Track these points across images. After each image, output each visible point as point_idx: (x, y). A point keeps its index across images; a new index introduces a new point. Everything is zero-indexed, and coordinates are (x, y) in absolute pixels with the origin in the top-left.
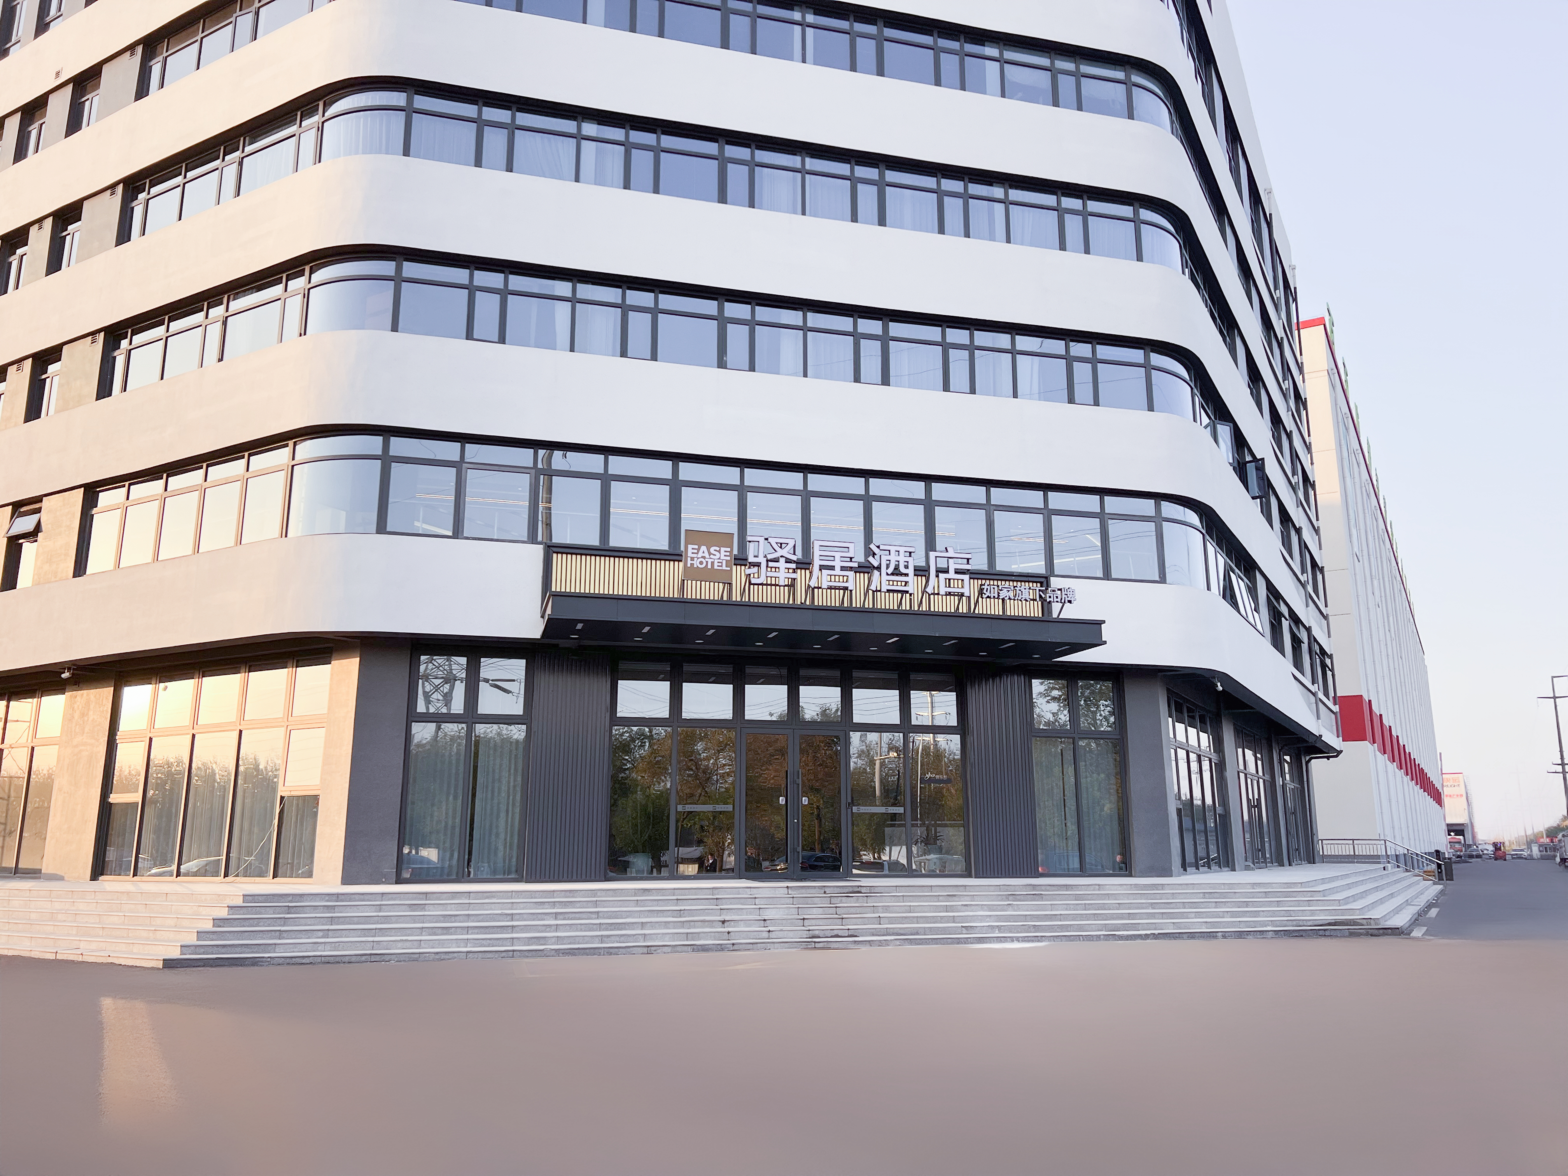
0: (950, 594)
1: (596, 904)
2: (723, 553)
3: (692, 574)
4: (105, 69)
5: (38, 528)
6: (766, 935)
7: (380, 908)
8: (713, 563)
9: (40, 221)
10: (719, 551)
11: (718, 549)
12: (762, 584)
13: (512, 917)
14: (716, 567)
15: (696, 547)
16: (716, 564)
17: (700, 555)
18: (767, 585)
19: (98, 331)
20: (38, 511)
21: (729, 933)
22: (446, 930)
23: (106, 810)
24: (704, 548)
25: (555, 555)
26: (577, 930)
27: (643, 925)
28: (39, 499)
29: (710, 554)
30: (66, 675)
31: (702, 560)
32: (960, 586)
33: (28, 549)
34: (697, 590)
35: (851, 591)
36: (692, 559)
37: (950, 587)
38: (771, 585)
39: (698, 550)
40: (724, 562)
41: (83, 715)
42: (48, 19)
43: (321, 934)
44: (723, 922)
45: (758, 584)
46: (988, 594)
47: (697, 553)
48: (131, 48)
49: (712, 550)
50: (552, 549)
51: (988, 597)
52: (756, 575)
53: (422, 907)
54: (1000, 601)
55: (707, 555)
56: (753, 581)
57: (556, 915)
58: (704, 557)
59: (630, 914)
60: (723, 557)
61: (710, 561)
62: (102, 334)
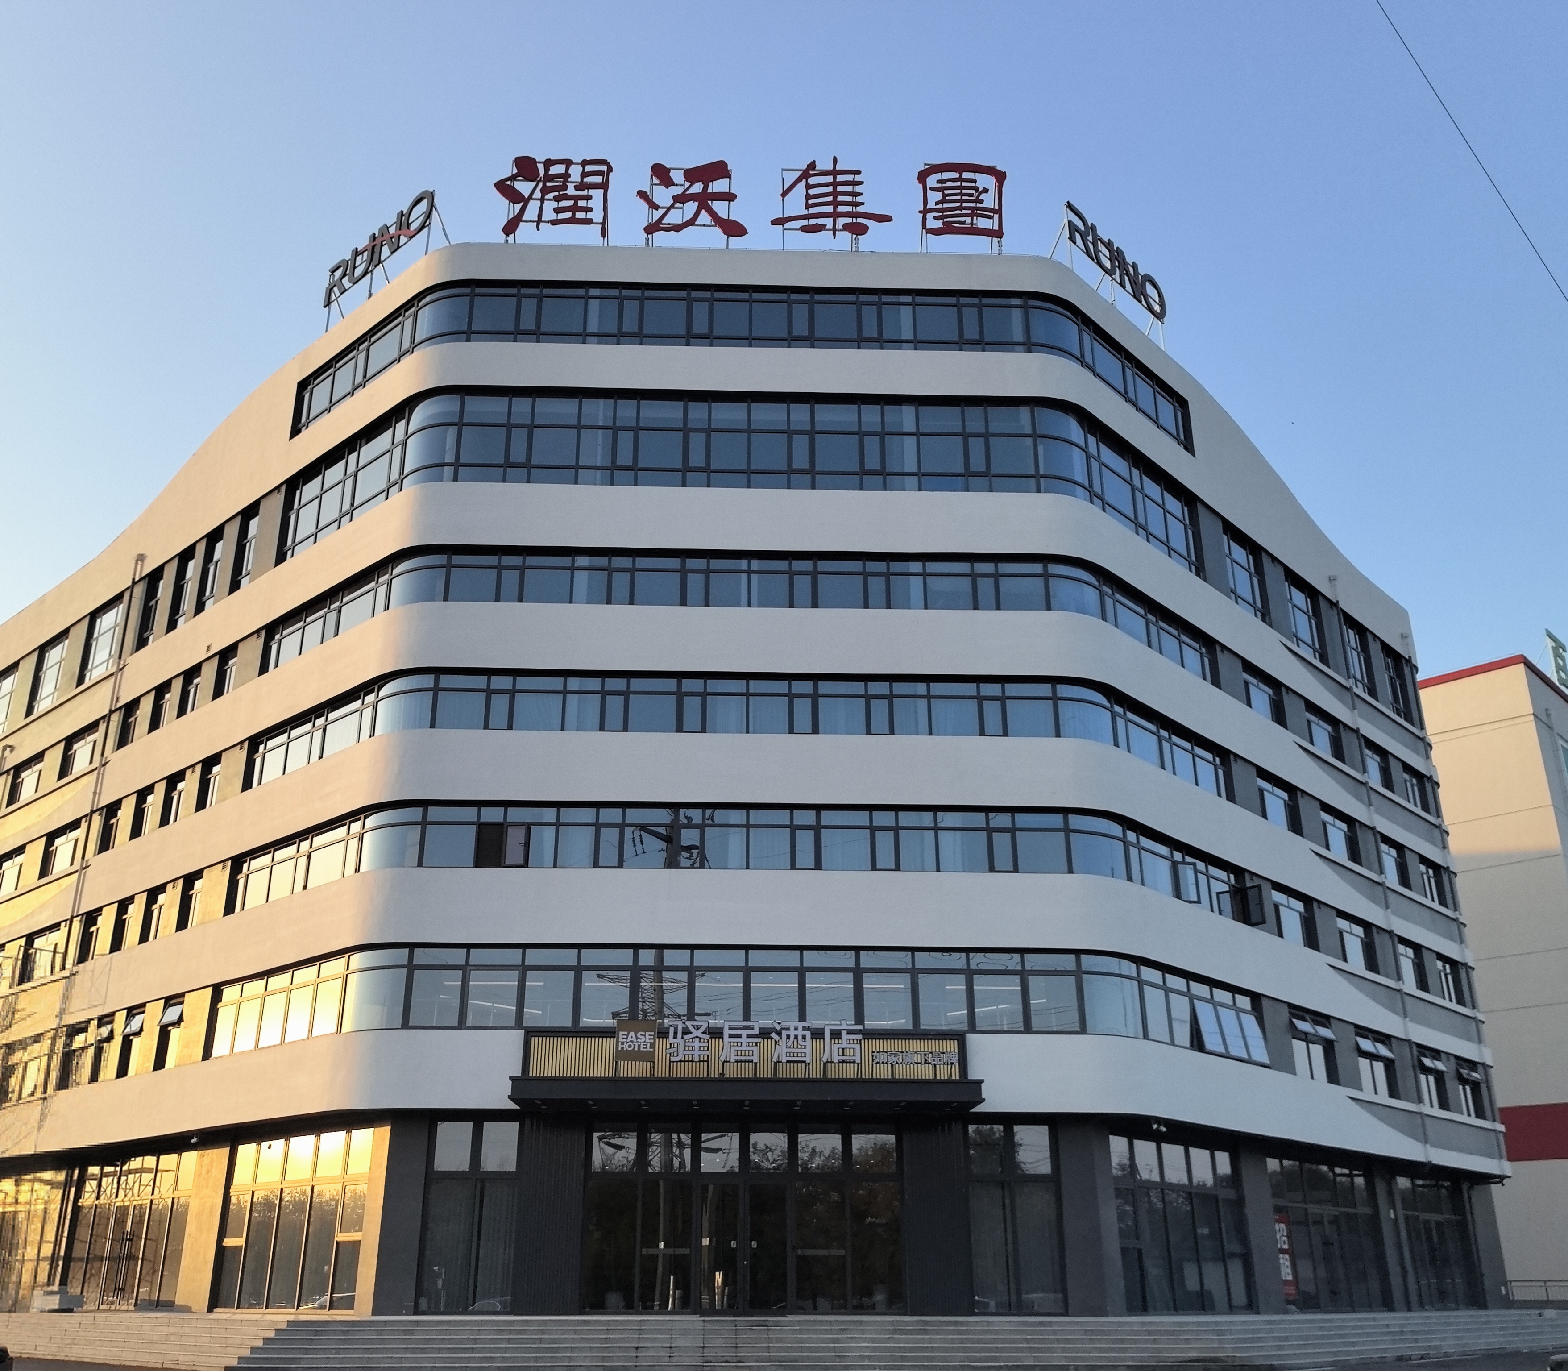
0: (843, 1062)
1: (543, 1332)
2: (647, 1037)
3: (621, 1055)
4: (240, 645)
5: (181, 1019)
6: (667, 1359)
7: (380, 1332)
8: (639, 1046)
9: (193, 766)
10: (645, 1036)
11: (643, 1033)
12: (681, 1061)
13: (475, 1341)
14: (642, 1049)
15: (626, 1033)
16: (642, 1047)
17: (629, 1040)
18: (685, 1061)
19: (228, 860)
20: (182, 1003)
21: (637, 1357)
22: (423, 1351)
23: (221, 1250)
24: (632, 1034)
25: (533, 1038)
26: (521, 1353)
27: (572, 1349)
28: (182, 995)
29: (637, 1038)
30: (194, 1141)
31: (631, 1043)
32: (852, 1054)
33: (175, 1033)
34: (628, 1070)
35: (756, 1063)
36: (623, 1043)
37: (843, 1055)
38: (688, 1061)
39: (628, 1036)
40: (649, 1044)
41: (208, 1172)
42: (204, 599)
43: (334, 1352)
44: (637, 1348)
45: (677, 1062)
46: (877, 1060)
47: (627, 1038)
48: (258, 632)
49: (639, 1035)
50: (531, 1034)
51: (878, 1063)
52: (675, 1055)
53: (411, 1332)
54: (890, 1066)
55: (634, 1039)
56: (673, 1059)
57: (509, 1341)
58: (632, 1041)
59: (565, 1341)
60: (648, 1040)
61: (637, 1044)
62: (230, 862)
